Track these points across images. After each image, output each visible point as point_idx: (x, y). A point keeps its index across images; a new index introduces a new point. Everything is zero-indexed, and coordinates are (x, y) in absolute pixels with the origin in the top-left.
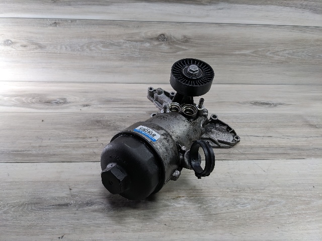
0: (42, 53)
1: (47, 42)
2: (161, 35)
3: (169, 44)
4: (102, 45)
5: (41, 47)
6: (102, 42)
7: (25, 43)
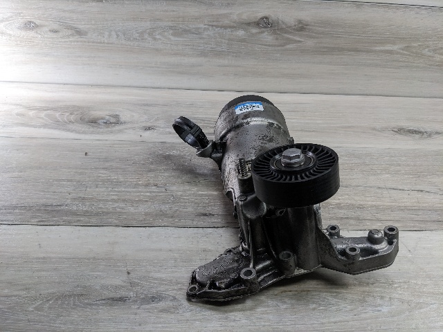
0: (81, 41)
1: (89, 26)
2: (262, 18)
3: (275, 33)
4: (171, 31)
5: (79, 33)
6: (171, 28)
7: (56, 27)
